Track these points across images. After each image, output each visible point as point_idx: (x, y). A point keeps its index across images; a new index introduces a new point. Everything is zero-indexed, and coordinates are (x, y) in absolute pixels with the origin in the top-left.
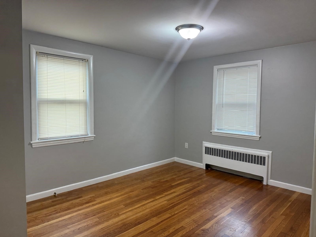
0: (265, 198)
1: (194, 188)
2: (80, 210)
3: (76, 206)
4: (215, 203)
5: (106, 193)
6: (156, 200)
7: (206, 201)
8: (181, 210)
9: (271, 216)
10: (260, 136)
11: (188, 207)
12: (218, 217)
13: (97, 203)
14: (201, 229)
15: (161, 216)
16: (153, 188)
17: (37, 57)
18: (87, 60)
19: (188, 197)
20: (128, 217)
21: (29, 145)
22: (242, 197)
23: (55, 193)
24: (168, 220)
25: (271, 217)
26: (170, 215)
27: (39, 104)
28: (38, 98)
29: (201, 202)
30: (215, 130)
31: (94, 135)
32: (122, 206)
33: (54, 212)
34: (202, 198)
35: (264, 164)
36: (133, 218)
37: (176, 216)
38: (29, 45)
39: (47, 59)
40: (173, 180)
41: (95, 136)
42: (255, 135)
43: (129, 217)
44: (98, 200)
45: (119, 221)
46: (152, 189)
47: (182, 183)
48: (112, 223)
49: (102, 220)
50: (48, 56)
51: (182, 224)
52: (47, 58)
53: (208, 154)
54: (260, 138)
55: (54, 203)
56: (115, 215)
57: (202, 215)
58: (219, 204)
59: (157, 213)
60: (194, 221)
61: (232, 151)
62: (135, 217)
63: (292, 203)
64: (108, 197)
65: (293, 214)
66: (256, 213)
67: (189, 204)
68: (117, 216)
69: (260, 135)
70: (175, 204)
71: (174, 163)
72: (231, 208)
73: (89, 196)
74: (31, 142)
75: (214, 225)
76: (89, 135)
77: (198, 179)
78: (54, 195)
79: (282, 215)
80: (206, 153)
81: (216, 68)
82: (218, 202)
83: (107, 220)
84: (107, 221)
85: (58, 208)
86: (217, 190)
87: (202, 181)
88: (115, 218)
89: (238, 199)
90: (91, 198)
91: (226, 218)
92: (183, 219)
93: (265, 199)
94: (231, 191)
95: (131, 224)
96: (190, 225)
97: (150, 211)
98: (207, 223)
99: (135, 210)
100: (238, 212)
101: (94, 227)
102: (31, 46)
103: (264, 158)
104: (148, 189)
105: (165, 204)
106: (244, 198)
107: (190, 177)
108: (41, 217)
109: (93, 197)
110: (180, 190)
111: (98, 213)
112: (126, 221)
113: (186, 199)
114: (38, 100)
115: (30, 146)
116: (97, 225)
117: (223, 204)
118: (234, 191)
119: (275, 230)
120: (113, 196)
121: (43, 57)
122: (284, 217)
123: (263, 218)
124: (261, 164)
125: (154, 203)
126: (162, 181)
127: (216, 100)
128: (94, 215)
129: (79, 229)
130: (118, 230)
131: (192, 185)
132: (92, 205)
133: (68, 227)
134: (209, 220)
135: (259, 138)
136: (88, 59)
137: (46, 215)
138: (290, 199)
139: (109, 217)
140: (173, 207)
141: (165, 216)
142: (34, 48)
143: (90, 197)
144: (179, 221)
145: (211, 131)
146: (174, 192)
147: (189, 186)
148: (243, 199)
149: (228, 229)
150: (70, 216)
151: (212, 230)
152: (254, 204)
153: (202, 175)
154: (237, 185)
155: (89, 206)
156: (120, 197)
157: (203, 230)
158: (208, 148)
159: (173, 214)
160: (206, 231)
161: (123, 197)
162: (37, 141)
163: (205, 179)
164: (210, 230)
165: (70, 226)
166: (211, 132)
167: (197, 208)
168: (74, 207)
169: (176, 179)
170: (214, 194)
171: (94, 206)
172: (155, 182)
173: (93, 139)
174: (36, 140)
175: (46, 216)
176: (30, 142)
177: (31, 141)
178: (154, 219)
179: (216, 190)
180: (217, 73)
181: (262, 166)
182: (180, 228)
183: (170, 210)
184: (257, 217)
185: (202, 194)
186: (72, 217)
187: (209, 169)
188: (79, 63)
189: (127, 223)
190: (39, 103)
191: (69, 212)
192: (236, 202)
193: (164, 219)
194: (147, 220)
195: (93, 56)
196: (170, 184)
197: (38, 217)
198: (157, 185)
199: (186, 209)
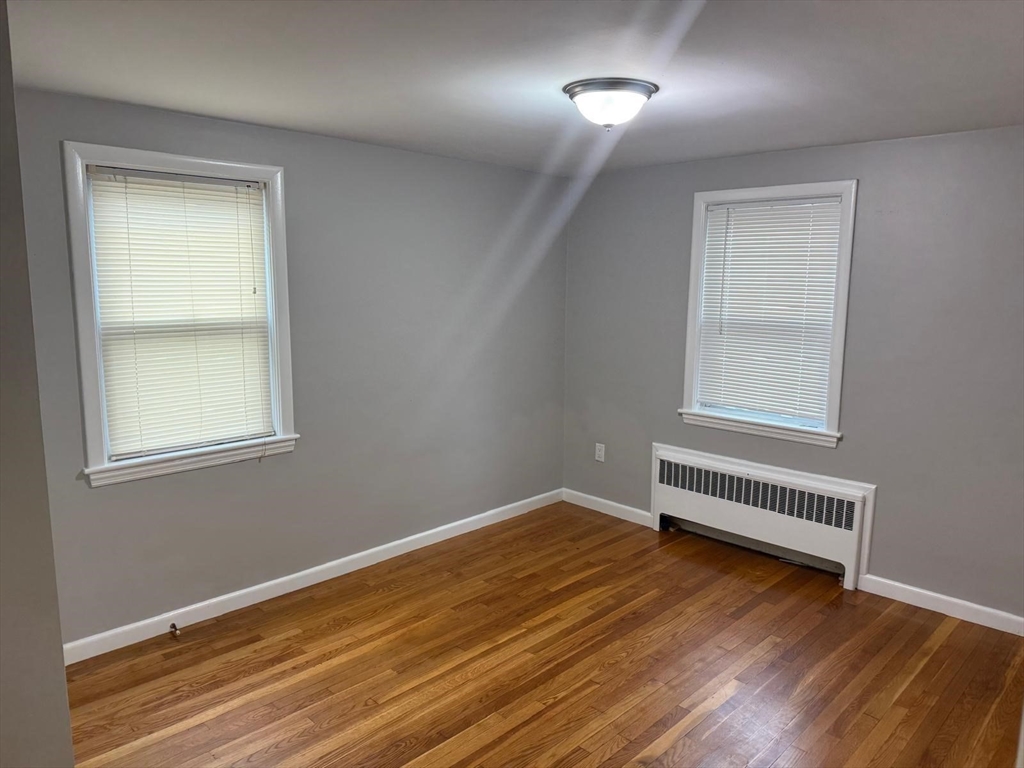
0: (847, 640)
1: (621, 601)
2: (253, 687)
3: (240, 673)
4: (685, 660)
5: (339, 624)
6: (497, 648)
7: (659, 652)
8: (578, 685)
9: (864, 710)
10: (839, 435)
11: (600, 675)
12: (696, 712)
13: (307, 662)
14: (638, 756)
15: (511, 711)
16: (487, 603)
17: (88, 184)
18: (265, 184)
19: (599, 638)
20: (407, 715)
21: (78, 478)
22: (774, 637)
23: (173, 626)
24: (534, 724)
25: (861, 713)
26: (540, 706)
27: (107, 342)
28: (102, 324)
29: (642, 656)
30: (694, 408)
31: (296, 432)
32: (389, 671)
33: (171, 697)
34: (645, 640)
35: (849, 526)
36: (423, 717)
37: (558, 709)
38: (61, 144)
39: (126, 187)
40: (556, 571)
41: (298, 436)
42: (822, 430)
43: (413, 712)
44: (313, 651)
45: (377, 731)
46: (485, 606)
47: (584, 583)
48: (356, 736)
49: (325, 725)
50: (129, 179)
51: (579, 739)
52: (124, 185)
53: (669, 483)
54: (840, 439)
55: (169, 664)
56: (366, 705)
57: (643, 705)
58: (699, 665)
59: (500, 698)
60: (616, 727)
61: (748, 477)
62: (430, 713)
63: (932, 660)
64: (345, 638)
65: (932, 702)
66: (817, 698)
67: (603, 665)
68: (370, 709)
69: (839, 431)
70: (558, 664)
71: (561, 506)
72: (737, 678)
73: (282, 636)
74: (87, 471)
75: (681, 742)
76: (280, 436)
77: (636, 568)
78: (171, 632)
79: (898, 703)
80: (662, 481)
81: (701, 199)
82: (697, 654)
83: (339, 725)
84: (339, 728)
85: (183, 681)
86: (693, 609)
87: (648, 577)
88: (365, 717)
89: (760, 645)
90: (289, 643)
91: (719, 717)
92: (580, 722)
93: (847, 644)
94: (737, 615)
95: (417, 738)
96: (602, 741)
97: (477, 690)
98: (657, 735)
99: (431, 689)
100: (758, 695)
101: (297, 752)
102: (69, 146)
103: (851, 505)
104: (473, 608)
105: (526, 663)
106: (779, 640)
107: (610, 560)
108: (129, 716)
109: (296, 636)
110: (575, 609)
111: (312, 699)
112: (399, 730)
113: (592, 646)
114: (103, 329)
115: (83, 481)
116: (308, 746)
117: (711, 663)
118: (746, 616)
119: (872, 761)
120: (361, 635)
121: (110, 180)
122: (902, 712)
123: (838, 716)
124: (838, 525)
125: (492, 660)
126: (520, 576)
127: (700, 311)
128: (299, 708)
129: (248, 761)
130: (373, 761)
131: (615, 591)
132: (294, 668)
133: (214, 752)
134: (663, 724)
135: (835, 440)
136: (266, 181)
137: (146, 709)
138: (927, 645)
139: (345, 715)
140: (551, 675)
141: (524, 710)
142: (77, 156)
143: (288, 639)
144: (567, 729)
145: (680, 410)
146: (557, 619)
147: (604, 596)
148: (776, 645)
149: (725, 759)
150: (220, 709)
151: (673, 762)
152: (811, 666)
153: (646, 551)
154: (760, 589)
155: (283, 674)
156: (384, 638)
157: (643, 762)
158: (670, 464)
159: (551, 701)
160: (654, 764)
161: (392, 636)
162: (107, 465)
163: (659, 567)
164: (665, 762)
165: (220, 749)
166: (681, 414)
167: (629, 677)
168: (236, 676)
169: (564, 568)
170: (685, 626)
171: (299, 672)
172: (495, 581)
173: (292, 449)
174: (102, 463)
175: (145, 712)
176: (83, 470)
177: (87, 466)
178: (492, 719)
179: (690, 609)
180: (706, 217)
181: (842, 531)
182: (573, 752)
183: (542, 687)
184: (820, 712)
185: (647, 624)
186: (228, 712)
187: (671, 530)
188: (235, 195)
189: (402, 736)
190: (104, 340)
191: (219, 696)
192: (753, 655)
193: (520, 722)
194: (466, 723)
195: (282, 168)
196: (545, 590)
197: (119, 715)
198: (503, 591)
199: (591, 683)
